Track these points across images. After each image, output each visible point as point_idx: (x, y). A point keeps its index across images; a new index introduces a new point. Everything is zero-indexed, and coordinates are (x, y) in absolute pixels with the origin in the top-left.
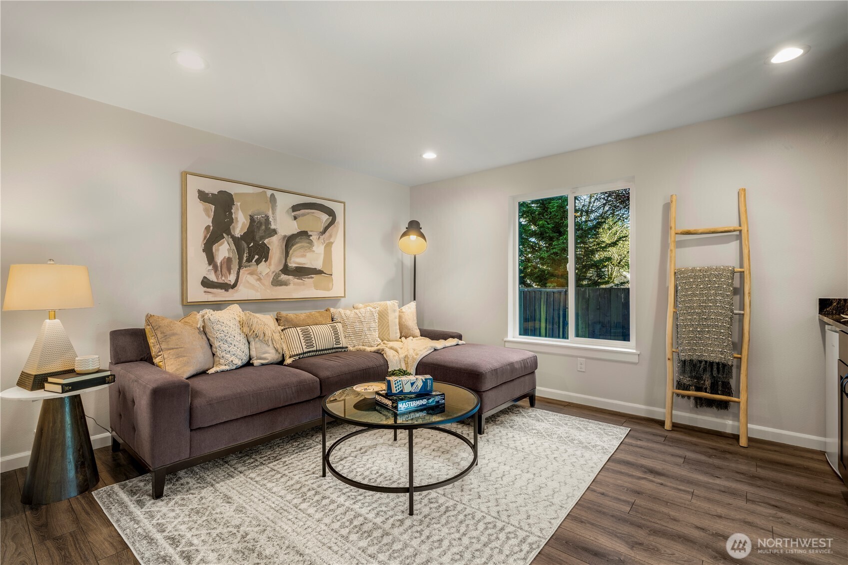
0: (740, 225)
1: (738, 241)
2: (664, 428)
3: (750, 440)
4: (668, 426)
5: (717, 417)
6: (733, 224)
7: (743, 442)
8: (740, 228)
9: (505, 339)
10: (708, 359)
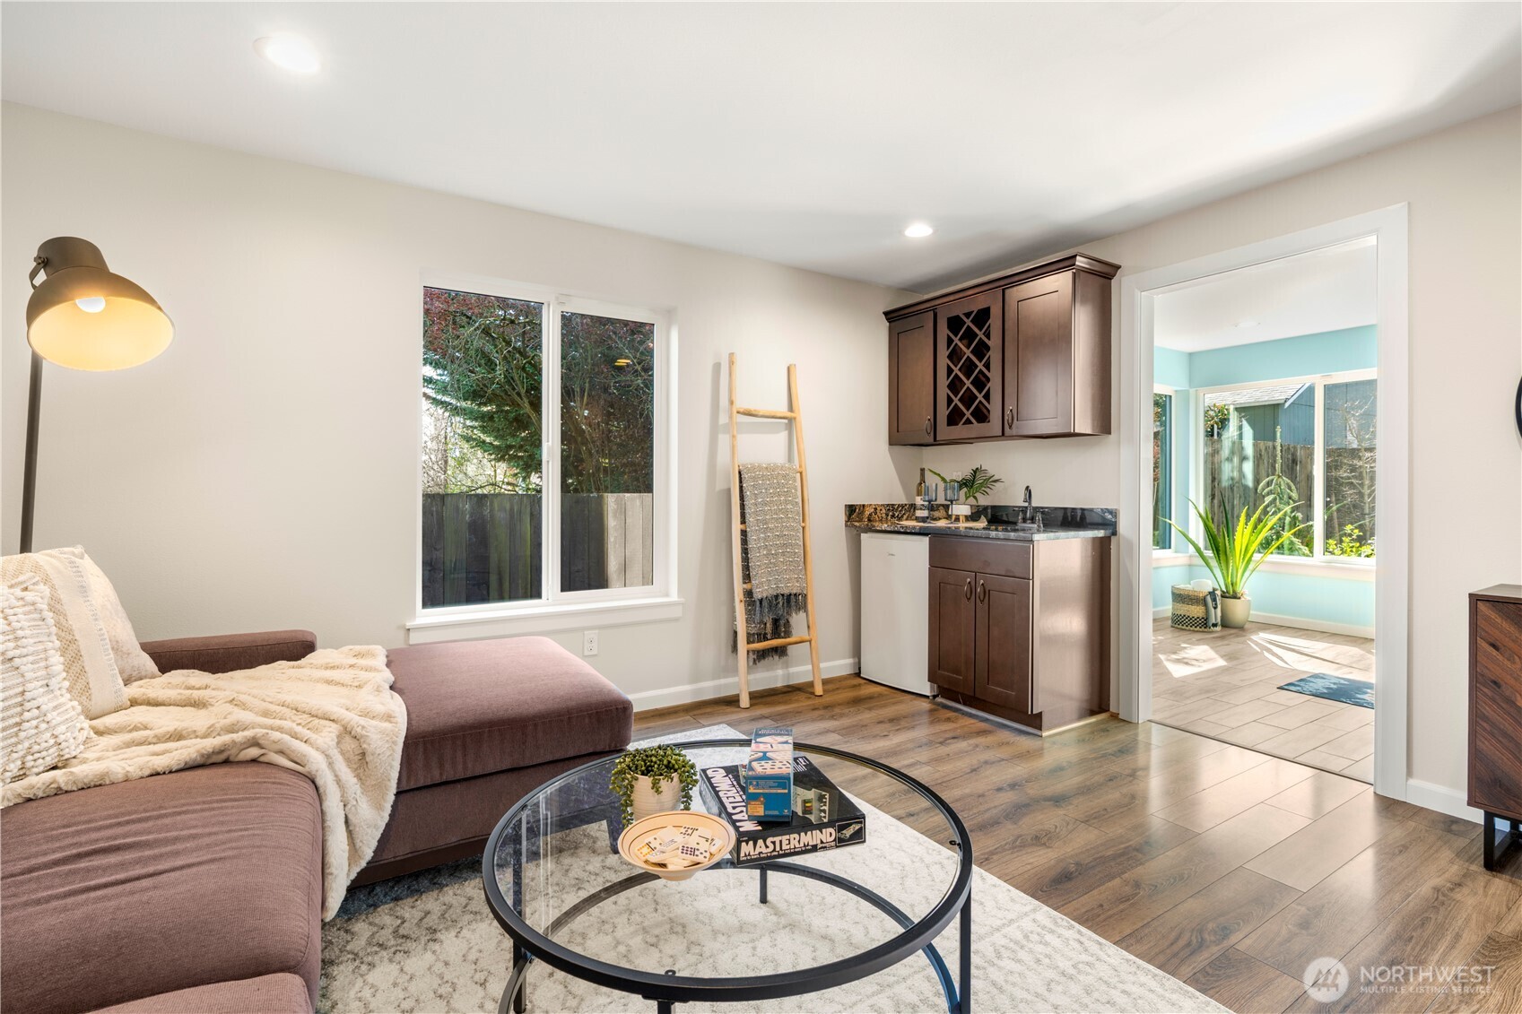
0: (791, 409)
1: (787, 432)
2: (739, 707)
3: (825, 682)
4: (745, 701)
5: (768, 671)
6: (782, 408)
7: (819, 690)
8: (789, 414)
9: (409, 624)
10: (786, 592)
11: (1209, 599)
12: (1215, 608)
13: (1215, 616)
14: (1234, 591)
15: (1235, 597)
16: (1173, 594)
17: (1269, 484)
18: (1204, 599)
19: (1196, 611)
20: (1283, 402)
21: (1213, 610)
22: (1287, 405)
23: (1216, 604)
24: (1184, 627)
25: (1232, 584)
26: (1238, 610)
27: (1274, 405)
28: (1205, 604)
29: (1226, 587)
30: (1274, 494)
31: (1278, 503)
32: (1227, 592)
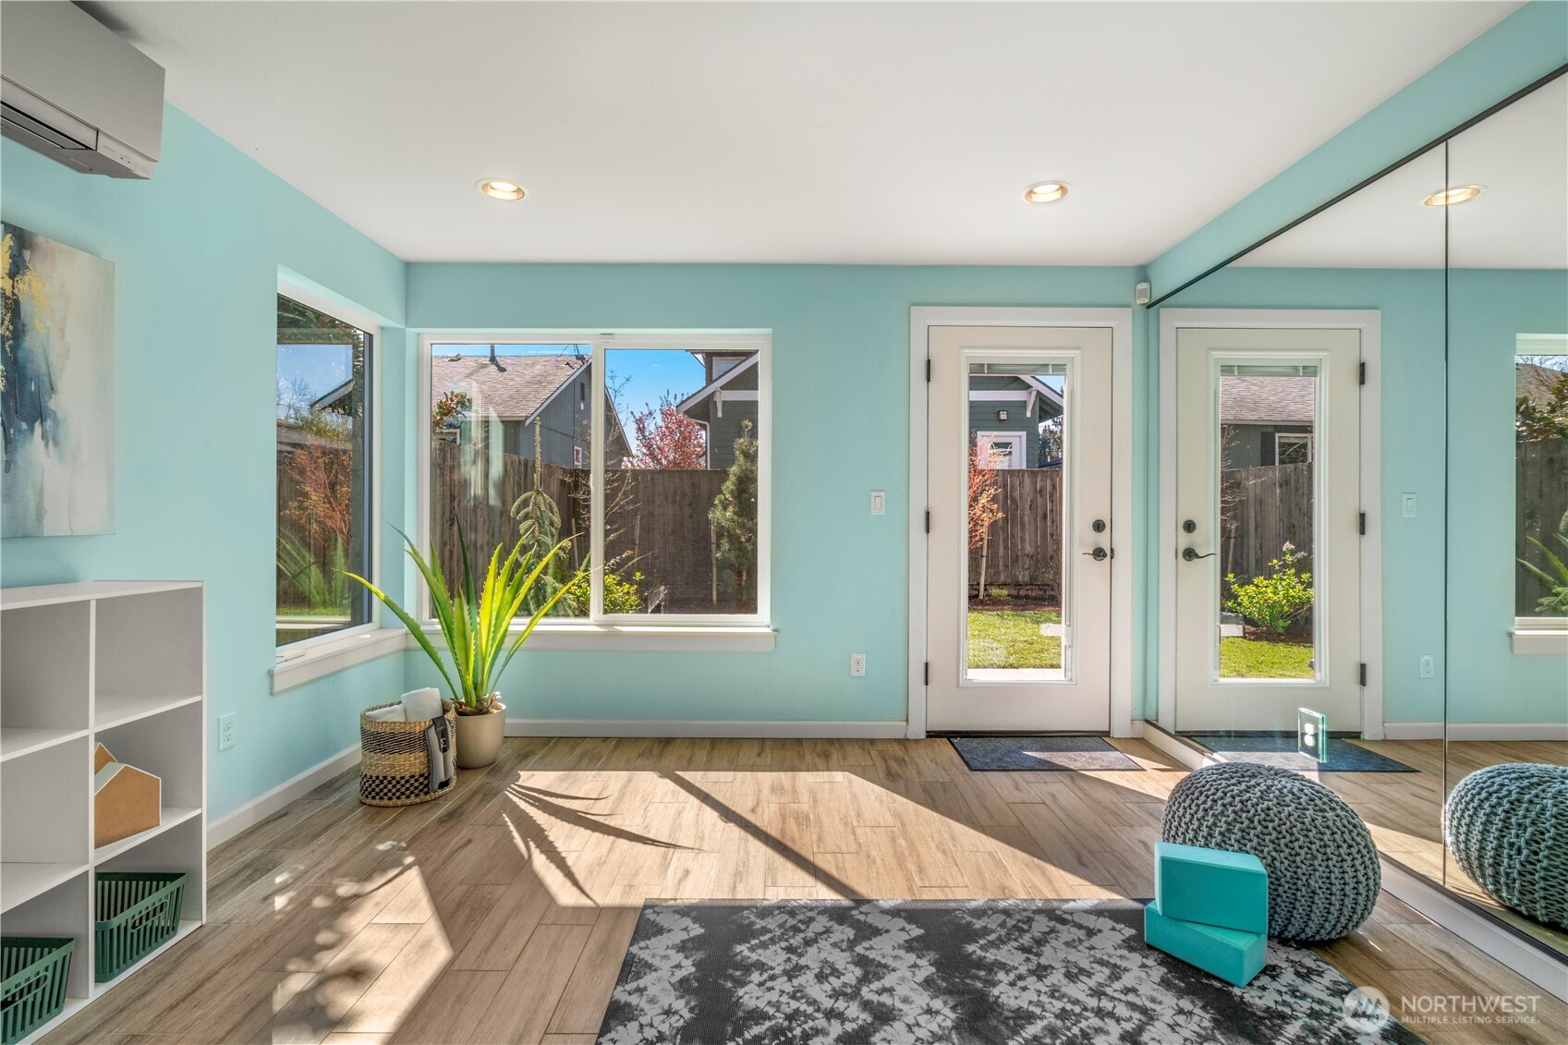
11: (433, 734)
12: (445, 750)
13: (445, 765)
14: (479, 700)
15: (481, 711)
16: (364, 732)
17: (525, 503)
18: (424, 735)
19: (409, 764)
20: (523, 419)
21: (441, 755)
22: (527, 423)
23: (446, 742)
24: (385, 802)
25: (475, 689)
26: (486, 735)
27: (515, 421)
28: (427, 748)
29: (466, 693)
30: (532, 518)
31: (537, 533)
32: (467, 704)
